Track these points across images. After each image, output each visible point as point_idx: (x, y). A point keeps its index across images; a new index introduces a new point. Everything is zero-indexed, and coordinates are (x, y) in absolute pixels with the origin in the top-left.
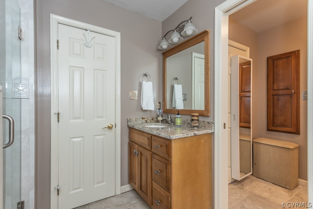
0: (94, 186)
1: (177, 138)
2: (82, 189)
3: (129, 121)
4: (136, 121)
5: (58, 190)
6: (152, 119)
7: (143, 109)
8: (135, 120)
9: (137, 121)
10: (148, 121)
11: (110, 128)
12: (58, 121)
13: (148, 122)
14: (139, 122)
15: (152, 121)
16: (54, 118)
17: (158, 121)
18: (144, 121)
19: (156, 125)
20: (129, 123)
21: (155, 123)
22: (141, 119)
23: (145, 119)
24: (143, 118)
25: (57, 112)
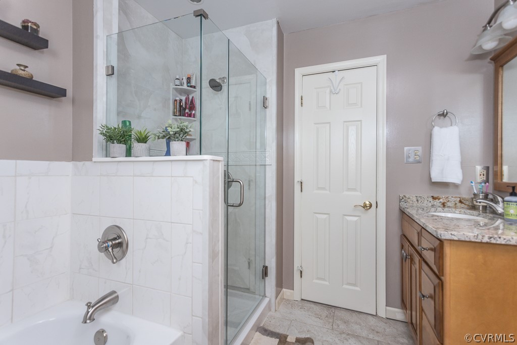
0: (343, 285)
1: (456, 238)
2: (327, 283)
3: (403, 200)
4: (417, 201)
5: (301, 272)
6: (461, 202)
7: (433, 181)
8: (415, 199)
9: (419, 202)
10: (449, 204)
11: (367, 207)
12: (301, 191)
13: (449, 207)
14: (425, 205)
15: (459, 204)
16: (297, 187)
17: (474, 208)
18: (437, 202)
19: (465, 213)
20: (403, 205)
21: (463, 210)
22: (431, 199)
23: (439, 199)
24: (434, 198)
25: (300, 180)
